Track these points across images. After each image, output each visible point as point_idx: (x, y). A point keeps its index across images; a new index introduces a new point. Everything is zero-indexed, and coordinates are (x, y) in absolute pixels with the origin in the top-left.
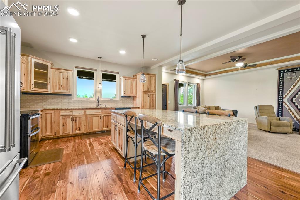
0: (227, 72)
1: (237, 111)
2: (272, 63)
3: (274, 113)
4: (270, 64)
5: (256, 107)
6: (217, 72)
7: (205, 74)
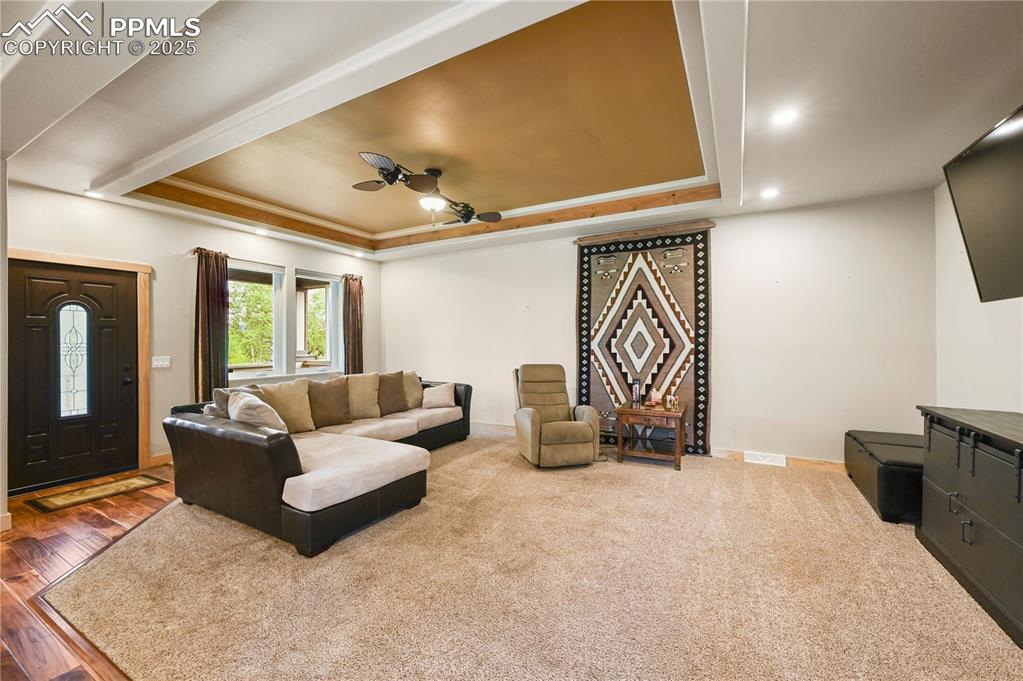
0: (439, 239)
1: (468, 389)
2: (554, 217)
3: (564, 391)
4: (548, 219)
5: (517, 371)
6: (409, 236)
7: (371, 241)
